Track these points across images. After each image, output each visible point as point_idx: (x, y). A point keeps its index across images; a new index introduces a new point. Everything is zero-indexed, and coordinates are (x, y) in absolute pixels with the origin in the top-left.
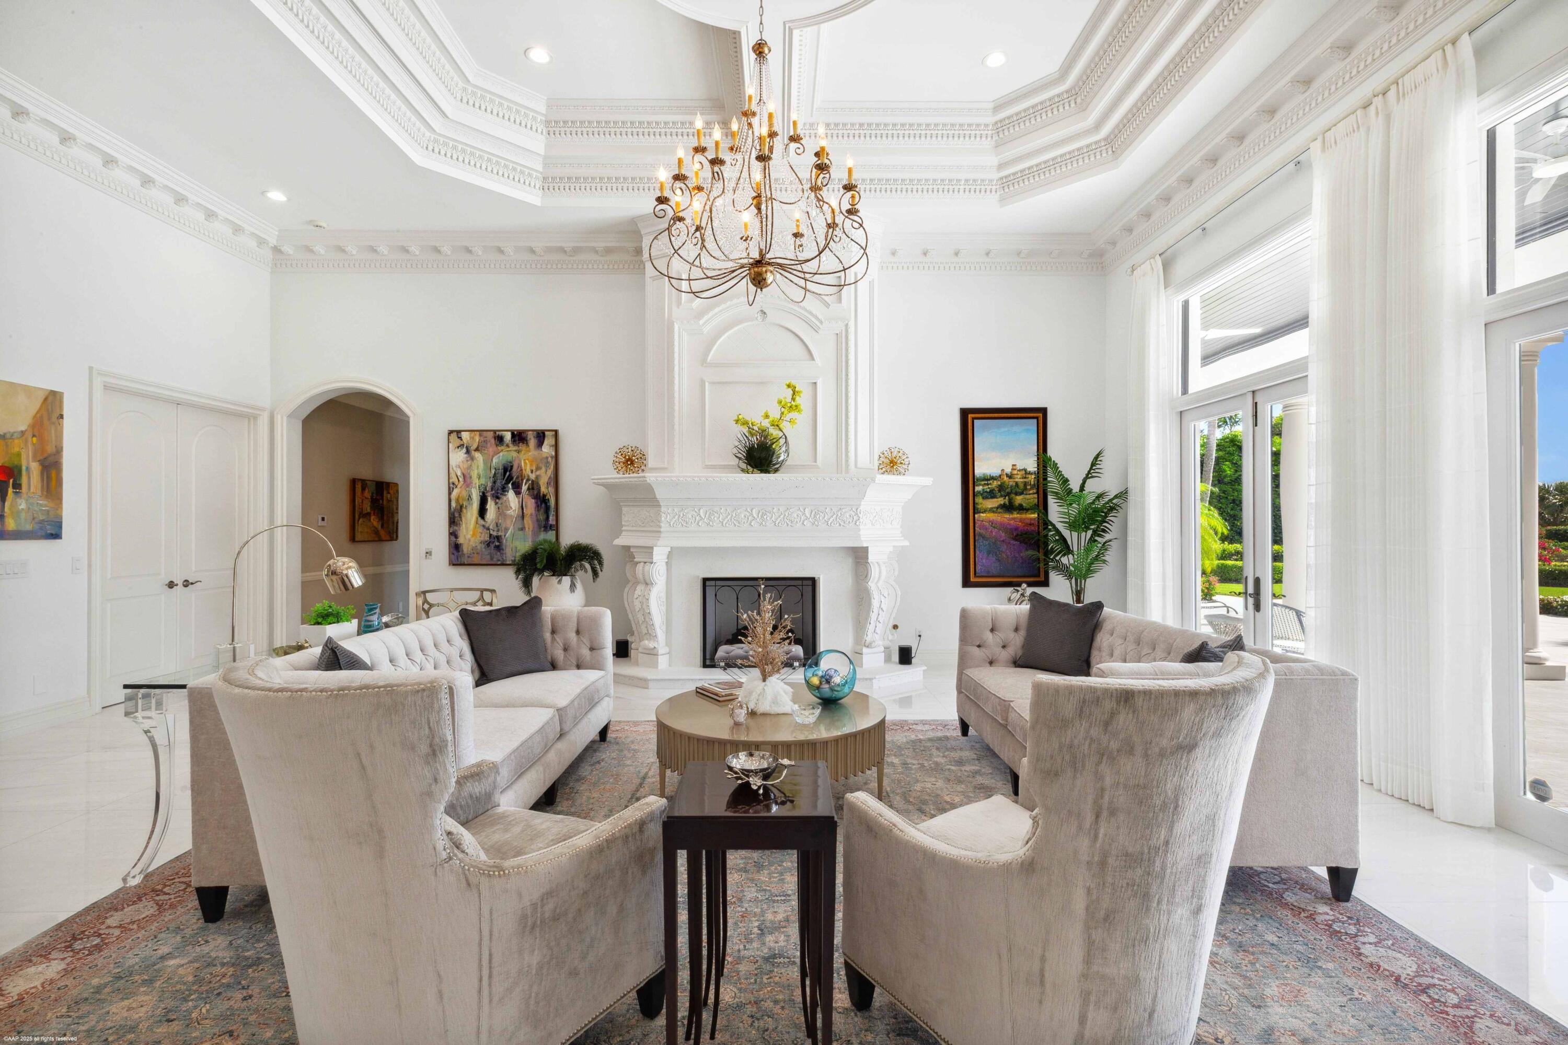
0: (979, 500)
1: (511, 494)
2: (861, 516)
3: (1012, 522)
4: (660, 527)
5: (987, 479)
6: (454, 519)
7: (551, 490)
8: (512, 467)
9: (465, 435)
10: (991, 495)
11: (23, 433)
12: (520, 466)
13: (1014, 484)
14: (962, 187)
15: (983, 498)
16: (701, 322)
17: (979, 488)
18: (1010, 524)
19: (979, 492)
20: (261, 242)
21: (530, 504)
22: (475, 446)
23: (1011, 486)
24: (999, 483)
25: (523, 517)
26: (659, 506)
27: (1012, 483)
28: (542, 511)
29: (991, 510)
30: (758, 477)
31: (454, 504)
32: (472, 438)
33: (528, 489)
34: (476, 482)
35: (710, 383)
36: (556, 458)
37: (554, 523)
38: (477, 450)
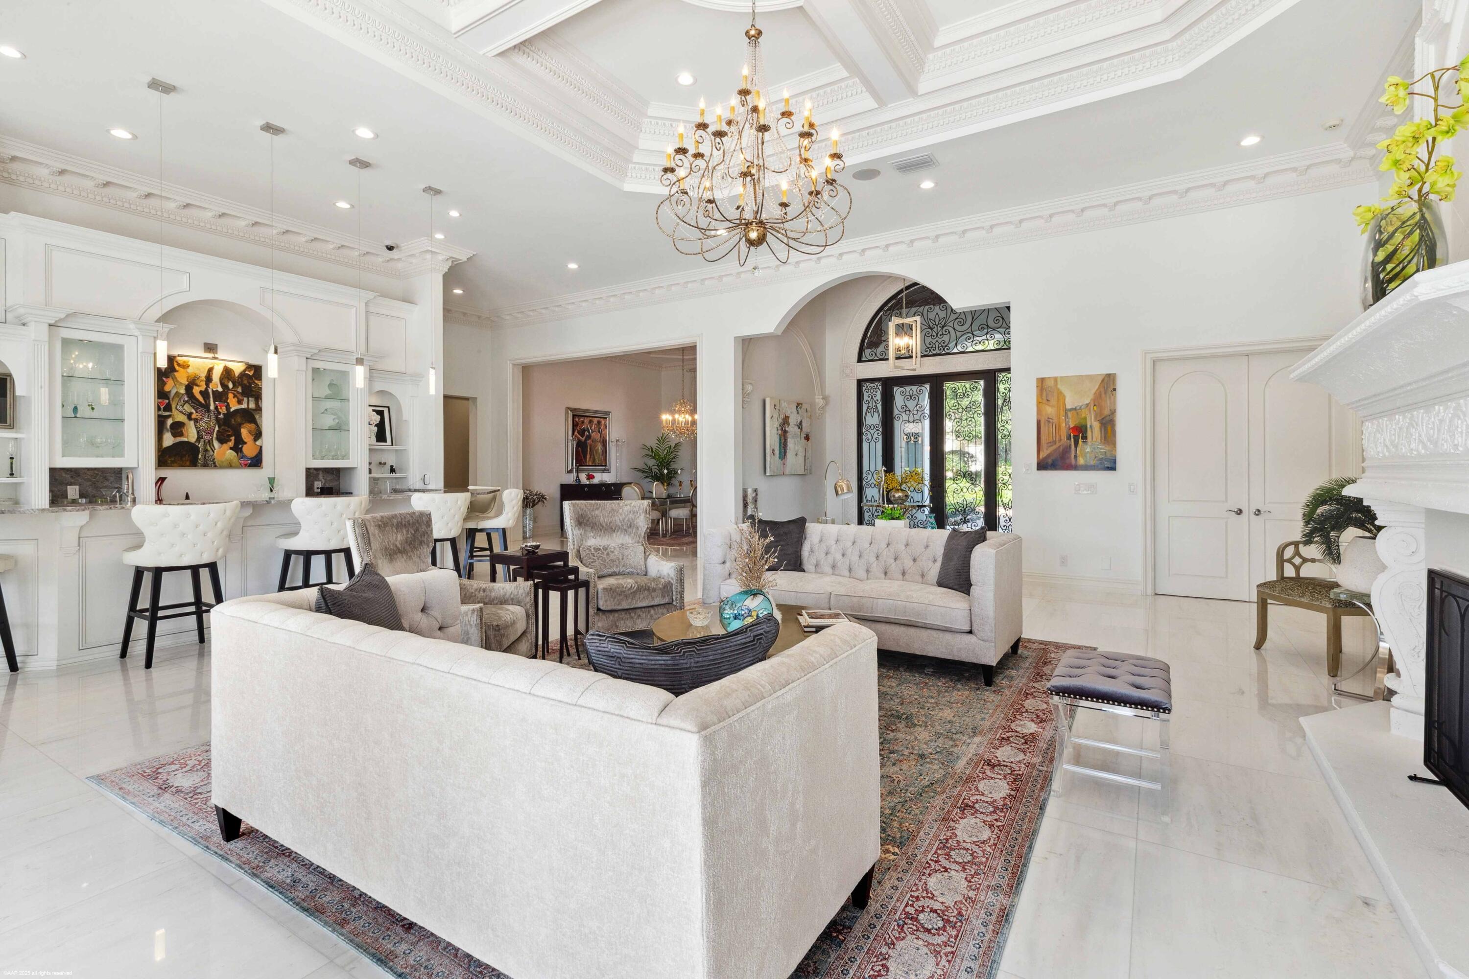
11: (1087, 405)
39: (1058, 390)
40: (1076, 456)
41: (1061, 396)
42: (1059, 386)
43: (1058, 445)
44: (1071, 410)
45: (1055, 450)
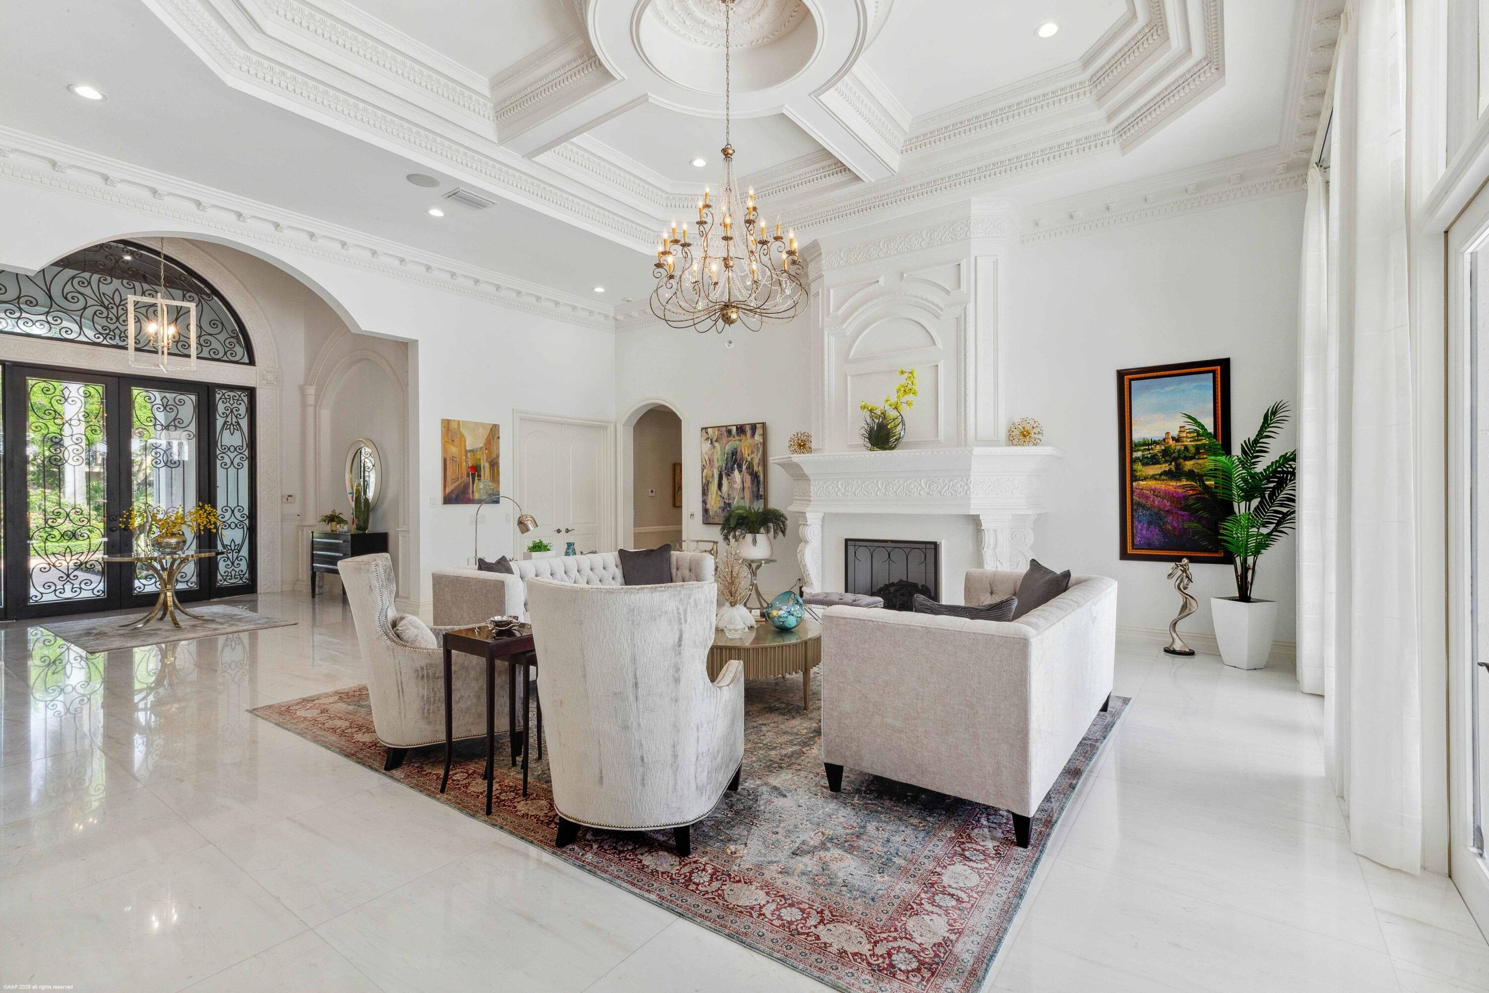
0: (1138, 466)
1: (736, 472)
2: (971, 486)
3: (1180, 491)
4: (810, 497)
5: (1148, 444)
6: (705, 492)
7: (761, 468)
8: (737, 452)
9: (710, 430)
10: (1153, 460)
11: (481, 448)
12: (741, 451)
13: (1183, 448)
14: (1075, 149)
15: (1143, 465)
16: (844, 327)
17: (1138, 454)
18: (1177, 493)
19: (1138, 458)
20: (606, 316)
21: (748, 478)
22: (715, 438)
23: (1179, 451)
24: (1163, 447)
25: (744, 489)
26: (809, 480)
27: (1179, 446)
28: (755, 484)
29: (1153, 477)
30: (881, 454)
31: (704, 481)
32: (714, 432)
33: (747, 468)
34: (716, 464)
35: (852, 376)
36: (764, 444)
37: (763, 493)
38: (716, 441)
39: (460, 432)
40: (473, 492)
41: (462, 437)
42: (461, 429)
43: (460, 481)
44: (470, 451)
45: (458, 485)
